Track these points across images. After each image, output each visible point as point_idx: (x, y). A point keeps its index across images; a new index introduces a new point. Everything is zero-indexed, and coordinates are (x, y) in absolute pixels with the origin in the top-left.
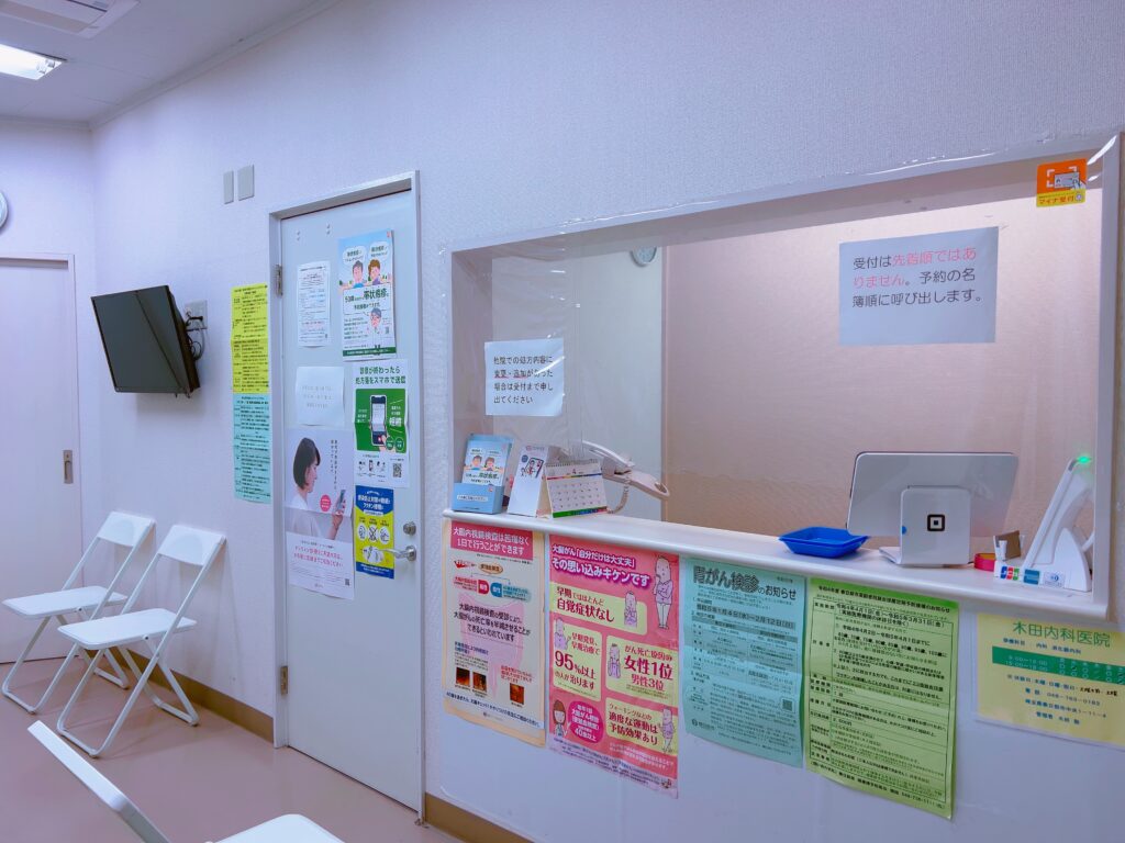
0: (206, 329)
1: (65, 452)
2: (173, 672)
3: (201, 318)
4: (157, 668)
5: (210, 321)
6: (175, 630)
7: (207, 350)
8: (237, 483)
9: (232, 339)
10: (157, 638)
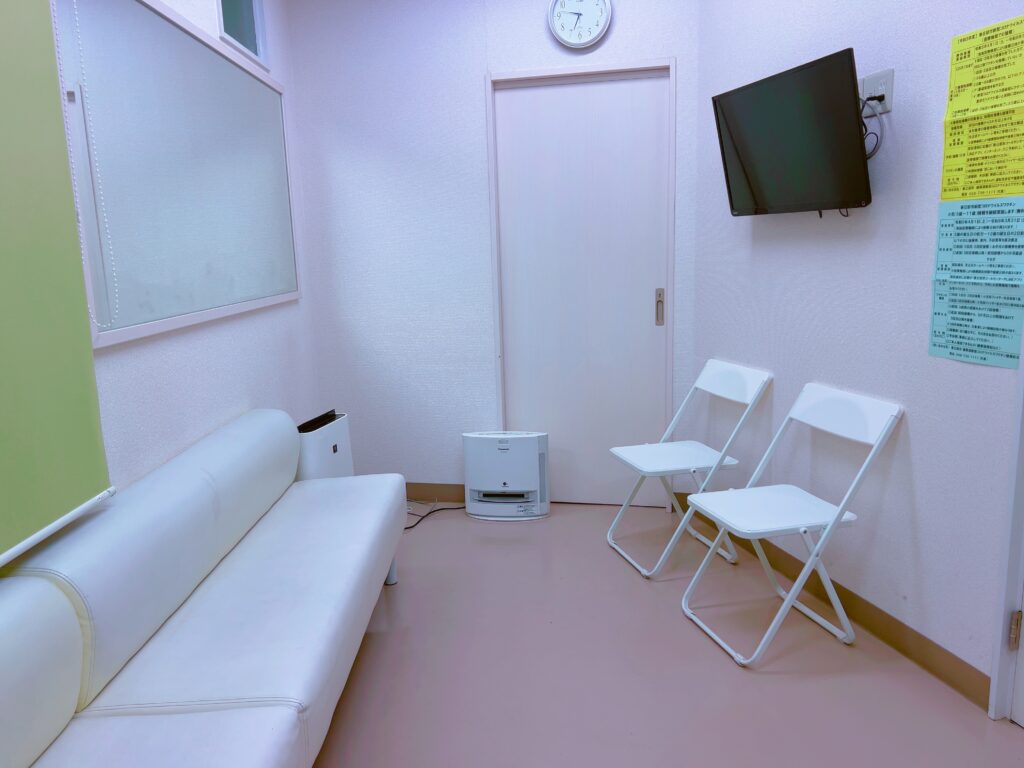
0: (888, 112)
1: (657, 290)
2: (833, 582)
3: (881, 99)
4: (814, 574)
5: (895, 101)
6: (839, 524)
7: (887, 144)
8: (935, 334)
9: (948, 118)
10: (815, 532)
